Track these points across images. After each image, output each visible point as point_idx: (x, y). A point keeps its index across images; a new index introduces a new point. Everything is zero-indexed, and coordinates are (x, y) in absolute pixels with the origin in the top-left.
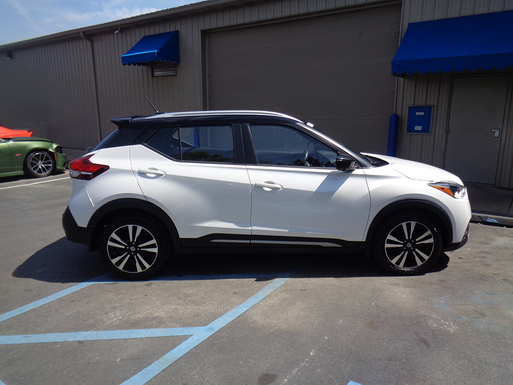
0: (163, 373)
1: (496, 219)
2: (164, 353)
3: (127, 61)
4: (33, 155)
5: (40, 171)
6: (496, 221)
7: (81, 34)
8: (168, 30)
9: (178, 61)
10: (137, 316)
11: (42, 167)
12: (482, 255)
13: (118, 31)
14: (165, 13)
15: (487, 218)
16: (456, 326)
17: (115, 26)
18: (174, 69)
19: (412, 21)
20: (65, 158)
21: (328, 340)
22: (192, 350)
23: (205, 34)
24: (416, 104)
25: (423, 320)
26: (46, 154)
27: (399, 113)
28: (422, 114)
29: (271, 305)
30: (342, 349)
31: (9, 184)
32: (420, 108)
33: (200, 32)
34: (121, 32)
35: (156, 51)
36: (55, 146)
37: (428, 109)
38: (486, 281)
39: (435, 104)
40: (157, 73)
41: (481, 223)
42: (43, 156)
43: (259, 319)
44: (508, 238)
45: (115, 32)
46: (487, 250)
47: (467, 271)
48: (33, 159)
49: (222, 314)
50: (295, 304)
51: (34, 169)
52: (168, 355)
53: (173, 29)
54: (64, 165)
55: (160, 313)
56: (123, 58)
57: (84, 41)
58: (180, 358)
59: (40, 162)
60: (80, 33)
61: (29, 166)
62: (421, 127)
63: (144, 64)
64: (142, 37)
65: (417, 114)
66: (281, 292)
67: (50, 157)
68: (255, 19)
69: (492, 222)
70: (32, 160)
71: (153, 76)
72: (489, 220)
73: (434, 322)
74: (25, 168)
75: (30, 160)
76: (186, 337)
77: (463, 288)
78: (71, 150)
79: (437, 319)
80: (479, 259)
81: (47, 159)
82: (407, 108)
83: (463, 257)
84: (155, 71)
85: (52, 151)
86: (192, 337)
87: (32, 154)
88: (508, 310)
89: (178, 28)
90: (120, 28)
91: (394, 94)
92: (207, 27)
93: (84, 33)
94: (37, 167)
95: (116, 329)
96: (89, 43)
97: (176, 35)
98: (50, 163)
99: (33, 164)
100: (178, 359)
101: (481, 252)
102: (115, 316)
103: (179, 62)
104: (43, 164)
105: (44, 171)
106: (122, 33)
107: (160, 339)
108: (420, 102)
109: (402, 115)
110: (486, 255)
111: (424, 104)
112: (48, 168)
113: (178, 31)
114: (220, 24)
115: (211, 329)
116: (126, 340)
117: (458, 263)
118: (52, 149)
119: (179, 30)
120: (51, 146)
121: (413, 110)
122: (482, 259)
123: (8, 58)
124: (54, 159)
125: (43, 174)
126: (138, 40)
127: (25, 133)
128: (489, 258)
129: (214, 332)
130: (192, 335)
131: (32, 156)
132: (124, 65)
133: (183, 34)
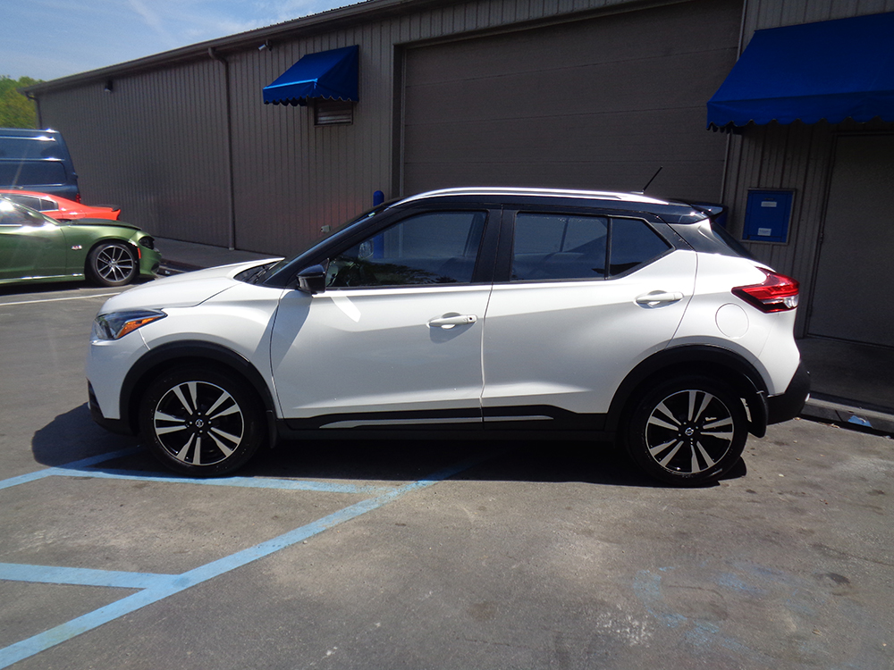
0: (41, 655)
1: (868, 418)
2: (71, 618)
3: (272, 97)
4: (101, 249)
5: (111, 276)
6: (866, 423)
7: (210, 51)
8: (342, 45)
9: (356, 99)
10: (79, 541)
11: (116, 269)
12: (801, 490)
13: (264, 46)
14: (338, 14)
15: (851, 414)
16: (651, 631)
17: (260, 38)
18: (350, 111)
19: (761, 26)
20: (157, 255)
21: (380, 629)
22: (122, 617)
23: (402, 51)
24: (763, 185)
25: (590, 612)
26: (123, 249)
27: (730, 201)
28: (774, 204)
29: (323, 547)
30: (393, 651)
31: (57, 295)
32: (769, 194)
33: (393, 47)
34: (270, 47)
35: (316, 80)
36: (140, 235)
37: (783, 196)
38: (777, 544)
39: (800, 187)
40: (323, 119)
41: (837, 423)
42: (118, 251)
43: (282, 574)
44: (876, 460)
45: (260, 48)
46: (818, 479)
47: (748, 519)
48: (102, 255)
49: (224, 555)
50: (367, 550)
51: (103, 272)
52: (71, 623)
53: (350, 44)
54: (155, 267)
55: (122, 542)
56: (265, 92)
57: (216, 62)
58: (90, 631)
59: (113, 261)
60: (207, 49)
61: (95, 265)
62: (770, 230)
63: (303, 103)
64: (302, 56)
65: (764, 204)
66: (359, 524)
67: (130, 254)
68: (471, 26)
69: (861, 423)
70: (100, 257)
71: (316, 123)
72: (853, 420)
73: (610, 618)
74: (88, 269)
75: (96, 258)
76: (129, 591)
77: (716, 554)
78: (190, 244)
79: (622, 611)
80: (789, 496)
81: (125, 256)
82: (746, 193)
83: (758, 490)
84: (319, 114)
85: (134, 243)
86: (140, 592)
87: (100, 247)
88: (784, 610)
89: (358, 41)
90: (269, 40)
91: (723, 165)
92: (405, 38)
93: (214, 49)
94: (109, 268)
95: (26, 562)
96: (222, 66)
97: (354, 54)
98: (129, 263)
99: (100, 264)
100: (86, 633)
101: (803, 484)
102: (42, 538)
103: (358, 100)
104: (119, 264)
105: (120, 276)
106: (270, 50)
107: (83, 588)
108: (771, 182)
109: (735, 205)
110: (809, 491)
111: (777, 185)
112: (125, 271)
113: (358, 46)
114: (426, 34)
115: (183, 581)
116: (26, 584)
117: (740, 500)
118: (135, 241)
119: (361, 44)
120: (133, 236)
121: (755, 196)
122: (795, 498)
123: (107, 90)
124: (136, 257)
125: (117, 281)
126: (296, 60)
127: (109, 212)
128: (811, 496)
129: (183, 589)
130: (142, 589)
131: (100, 251)
132: (267, 103)
133: (366, 50)
